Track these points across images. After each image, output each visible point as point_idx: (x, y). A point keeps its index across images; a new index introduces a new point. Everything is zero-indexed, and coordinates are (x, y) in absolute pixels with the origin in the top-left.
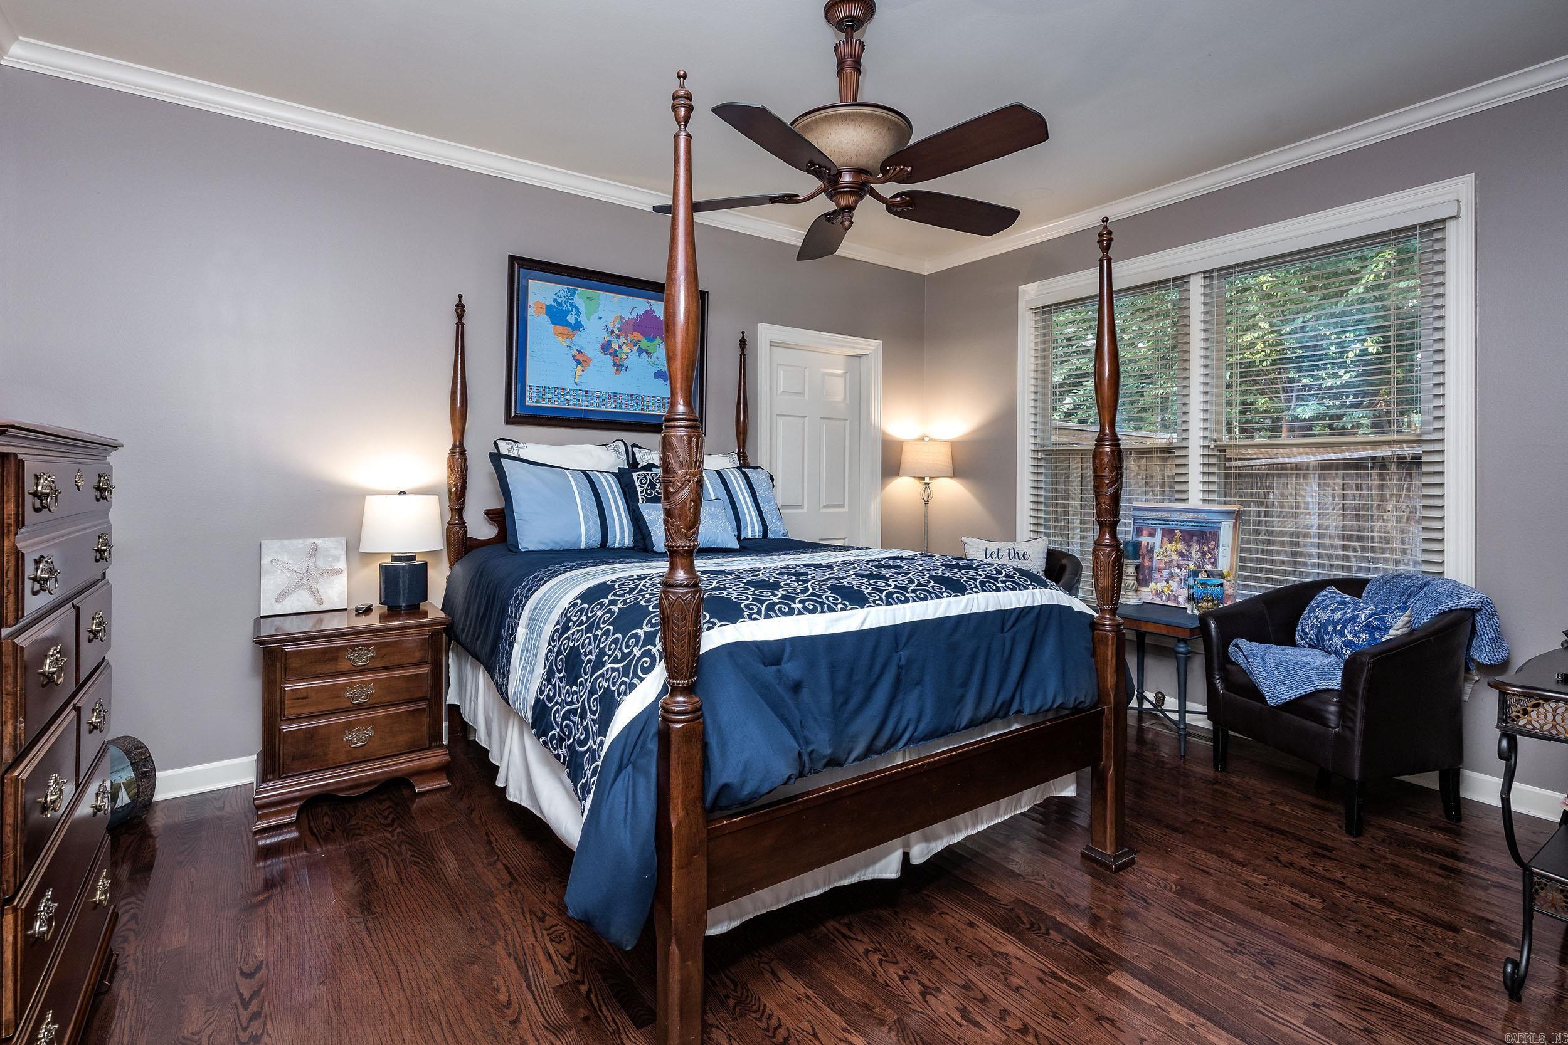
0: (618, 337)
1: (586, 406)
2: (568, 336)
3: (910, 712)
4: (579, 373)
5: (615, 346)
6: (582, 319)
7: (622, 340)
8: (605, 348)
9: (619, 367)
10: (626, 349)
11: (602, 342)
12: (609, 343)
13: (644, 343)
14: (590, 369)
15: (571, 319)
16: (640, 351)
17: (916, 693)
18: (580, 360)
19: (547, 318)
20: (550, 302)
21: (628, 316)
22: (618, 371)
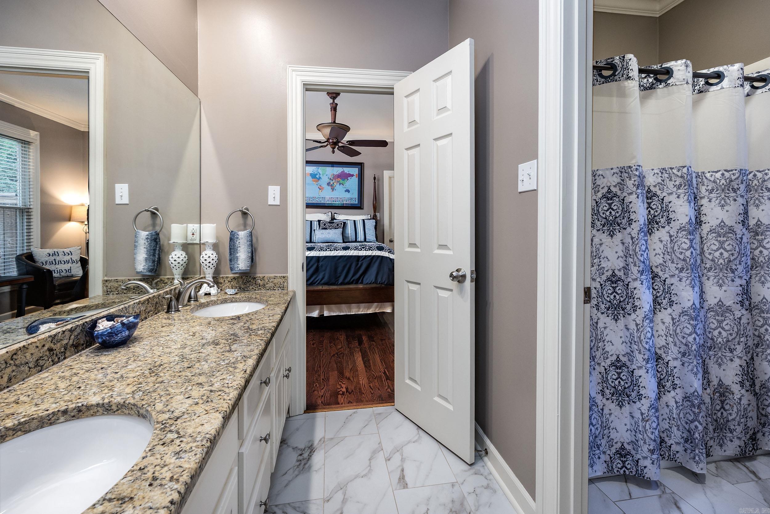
0: (333, 180)
1: (322, 202)
2: (317, 181)
3: (320, 277)
4: (320, 192)
5: (332, 183)
6: (321, 176)
7: (334, 181)
8: (328, 184)
9: (333, 189)
10: (335, 184)
11: (327, 182)
12: (330, 182)
13: (341, 181)
14: (324, 191)
15: (317, 176)
16: (340, 184)
17: (323, 273)
18: (321, 188)
19: (310, 177)
20: (311, 172)
21: (335, 173)
22: (333, 191)
